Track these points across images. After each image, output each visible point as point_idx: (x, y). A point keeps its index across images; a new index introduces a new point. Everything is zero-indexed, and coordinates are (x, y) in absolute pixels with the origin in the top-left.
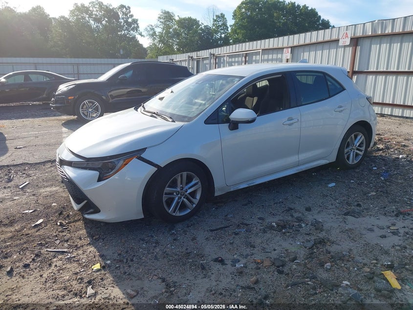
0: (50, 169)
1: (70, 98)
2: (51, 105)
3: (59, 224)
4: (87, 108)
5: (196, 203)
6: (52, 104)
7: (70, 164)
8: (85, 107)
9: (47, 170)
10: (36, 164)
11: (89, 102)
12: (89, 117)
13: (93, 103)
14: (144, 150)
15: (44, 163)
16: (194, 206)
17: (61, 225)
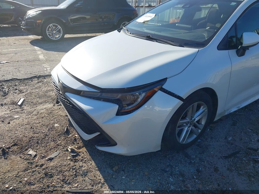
0: (38, 85)
1: (38, 21)
2: (21, 26)
3: (70, 150)
4: (51, 30)
5: (202, 128)
6: (23, 26)
7: (77, 92)
8: (50, 29)
9: (36, 86)
10: (25, 79)
11: (54, 25)
12: (54, 38)
13: (56, 26)
14: (165, 80)
15: (31, 79)
16: (200, 131)
17: (73, 151)
